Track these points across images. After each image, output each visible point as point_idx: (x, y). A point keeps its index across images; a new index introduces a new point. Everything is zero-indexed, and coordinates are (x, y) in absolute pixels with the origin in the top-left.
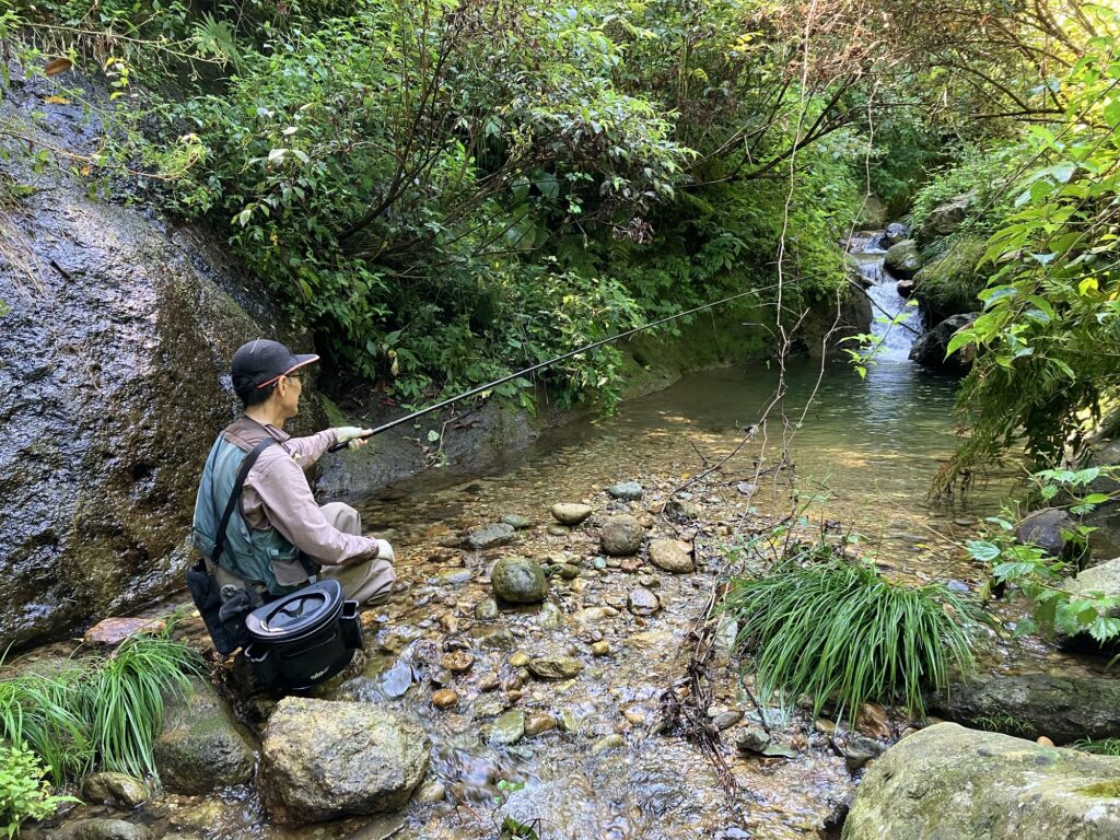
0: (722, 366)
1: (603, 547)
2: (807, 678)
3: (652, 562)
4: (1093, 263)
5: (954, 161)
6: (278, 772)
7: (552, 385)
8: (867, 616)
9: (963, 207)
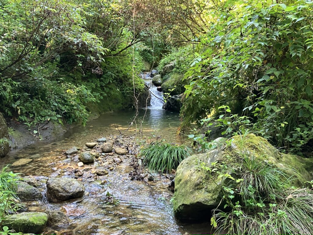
0: (111, 112)
1: (103, 151)
2: (159, 167)
3: (116, 153)
4: (207, 79)
5: (169, 52)
6: (55, 190)
7: (67, 117)
8: (170, 152)
9: (173, 65)
